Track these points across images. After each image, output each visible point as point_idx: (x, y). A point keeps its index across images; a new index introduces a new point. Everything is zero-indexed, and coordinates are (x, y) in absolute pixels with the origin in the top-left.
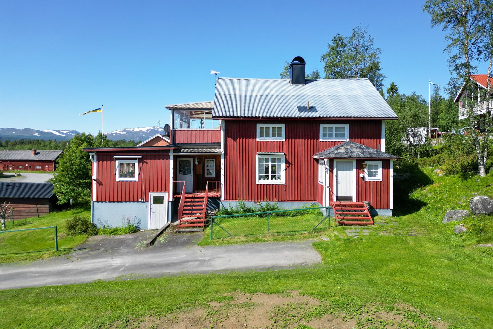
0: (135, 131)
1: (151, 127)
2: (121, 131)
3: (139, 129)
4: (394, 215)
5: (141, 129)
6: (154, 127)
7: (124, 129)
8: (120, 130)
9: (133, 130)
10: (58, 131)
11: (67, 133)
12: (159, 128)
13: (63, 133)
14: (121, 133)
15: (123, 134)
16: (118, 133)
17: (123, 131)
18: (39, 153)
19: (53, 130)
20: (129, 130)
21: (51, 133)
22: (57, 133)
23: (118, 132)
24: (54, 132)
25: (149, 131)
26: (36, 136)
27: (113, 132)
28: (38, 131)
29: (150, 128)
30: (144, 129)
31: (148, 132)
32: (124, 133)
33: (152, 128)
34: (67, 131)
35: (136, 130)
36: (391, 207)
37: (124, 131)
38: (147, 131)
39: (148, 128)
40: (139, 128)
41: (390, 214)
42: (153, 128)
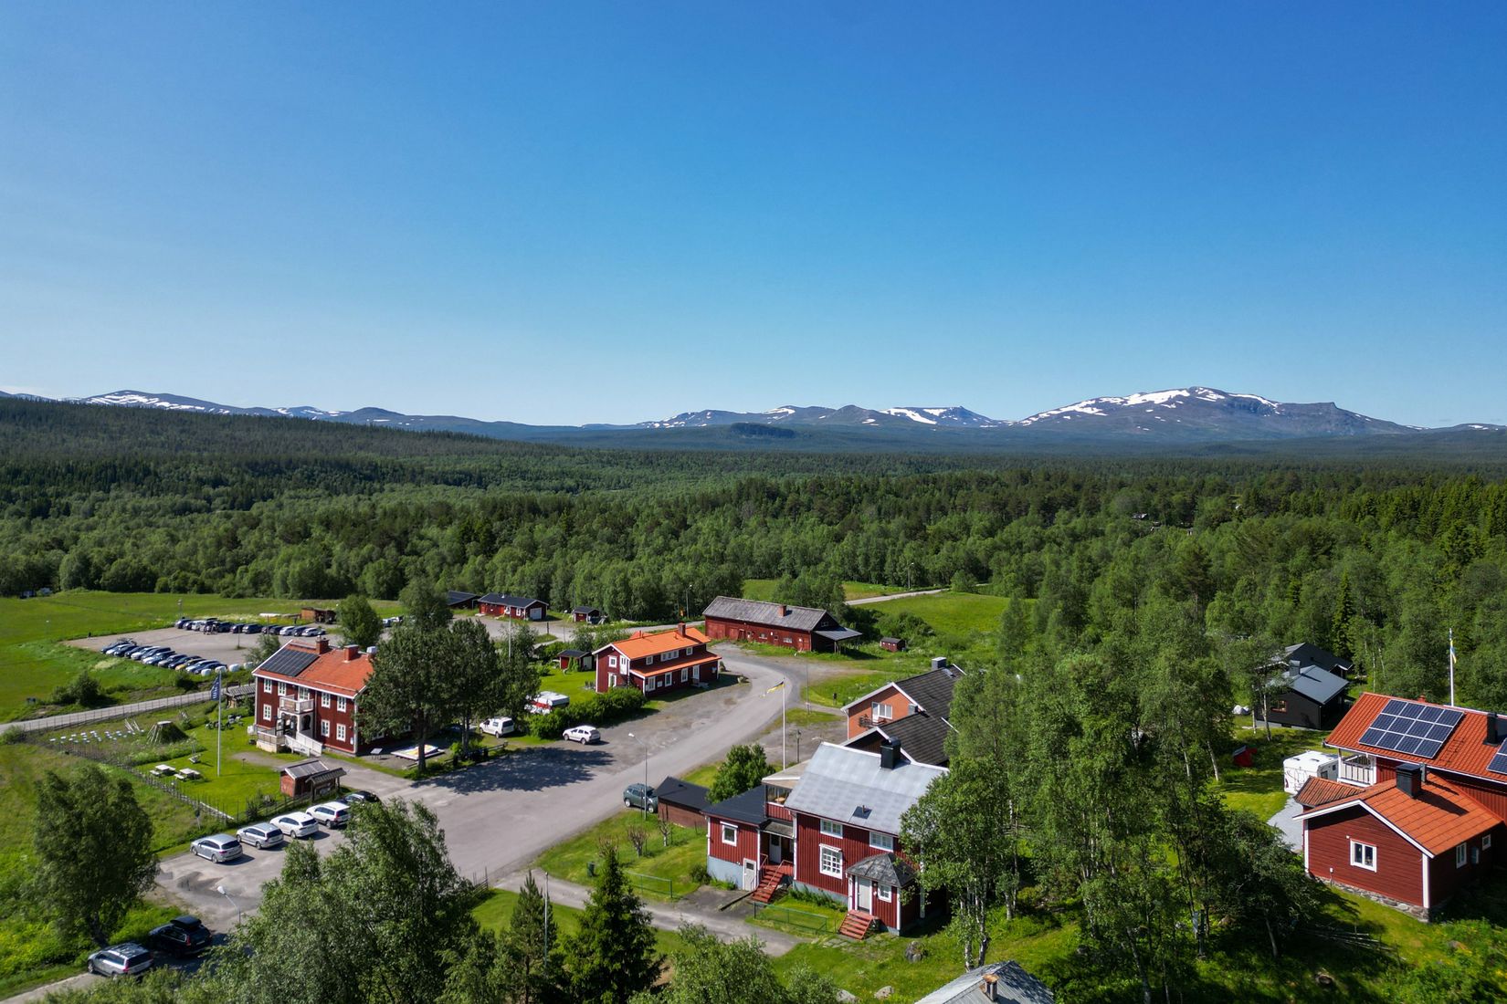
0: (1130, 403)
1: (1180, 390)
2: (1087, 406)
3: (1144, 397)
4: (901, 935)
5: (1149, 398)
6: (1191, 390)
7: (1097, 400)
8: (1084, 404)
9: (1126, 401)
10: (920, 411)
11: (941, 414)
12: (1207, 394)
13: (930, 417)
14: (1088, 411)
15: (1093, 415)
16: (1080, 413)
17: (1092, 406)
18: (789, 612)
19: (909, 409)
20: (1112, 401)
21: (903, 418)
22: (917, 418)
23: (1077, 408)
24: (909, 414)
25: (1176, 404)
26: (868, 426)
27: (1064, 410)
28: (874, 414)
29: (1178, 393)
30: (1159, 398)
31: (1174, 406)
32: (1096, 410)
33: (1185, 394)
34: (942, 411)
35: (1135, 400)
36: (898, 928)
37: (1098, 404)
38: (1170, 401)
39: (1173, 394)
40: (1142, 394)
41: (898, 934)
42: (1189, 391)
